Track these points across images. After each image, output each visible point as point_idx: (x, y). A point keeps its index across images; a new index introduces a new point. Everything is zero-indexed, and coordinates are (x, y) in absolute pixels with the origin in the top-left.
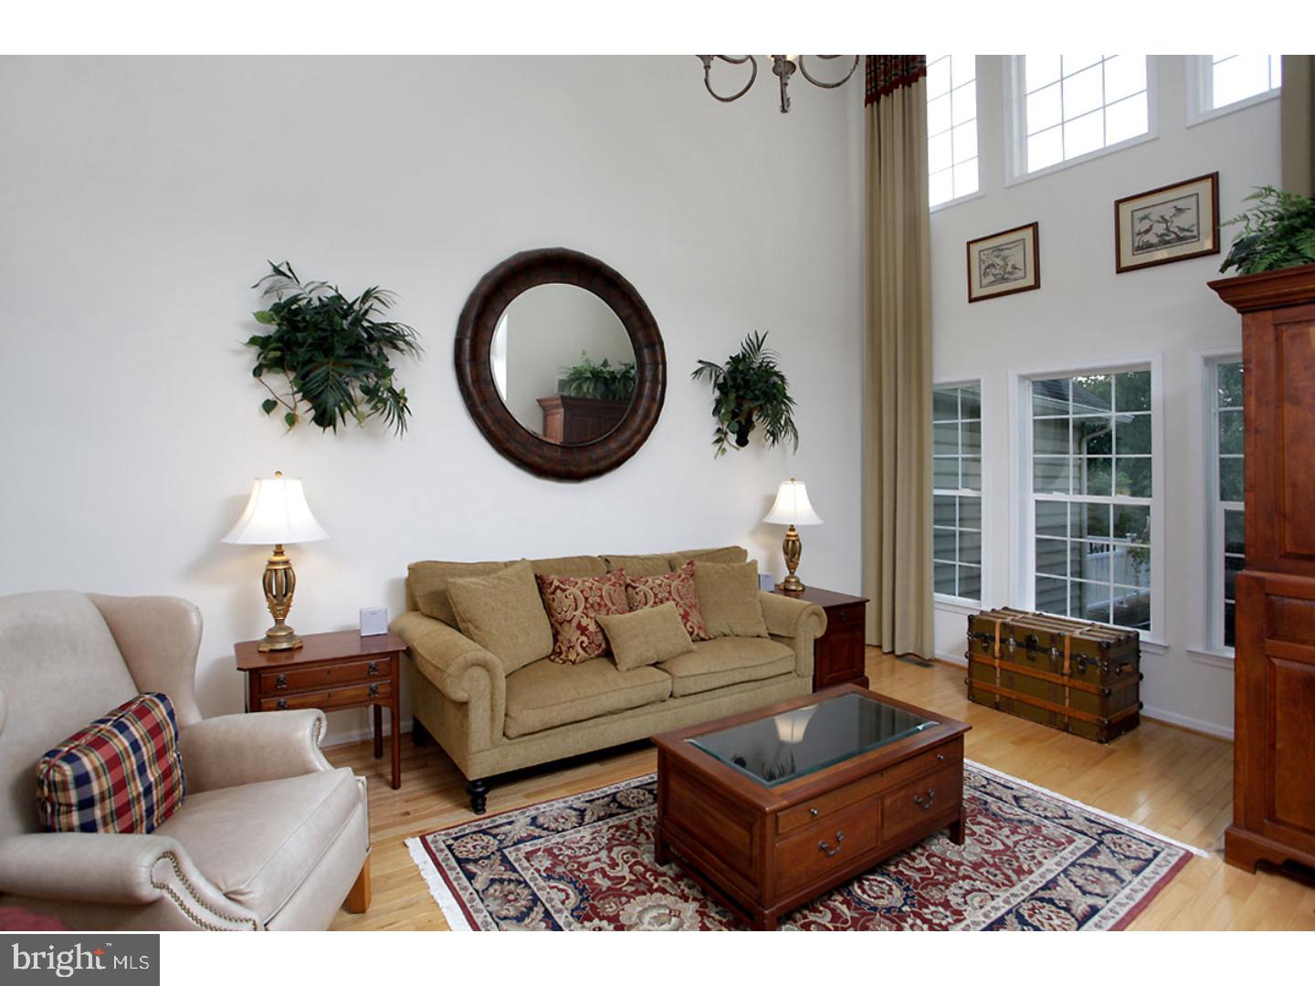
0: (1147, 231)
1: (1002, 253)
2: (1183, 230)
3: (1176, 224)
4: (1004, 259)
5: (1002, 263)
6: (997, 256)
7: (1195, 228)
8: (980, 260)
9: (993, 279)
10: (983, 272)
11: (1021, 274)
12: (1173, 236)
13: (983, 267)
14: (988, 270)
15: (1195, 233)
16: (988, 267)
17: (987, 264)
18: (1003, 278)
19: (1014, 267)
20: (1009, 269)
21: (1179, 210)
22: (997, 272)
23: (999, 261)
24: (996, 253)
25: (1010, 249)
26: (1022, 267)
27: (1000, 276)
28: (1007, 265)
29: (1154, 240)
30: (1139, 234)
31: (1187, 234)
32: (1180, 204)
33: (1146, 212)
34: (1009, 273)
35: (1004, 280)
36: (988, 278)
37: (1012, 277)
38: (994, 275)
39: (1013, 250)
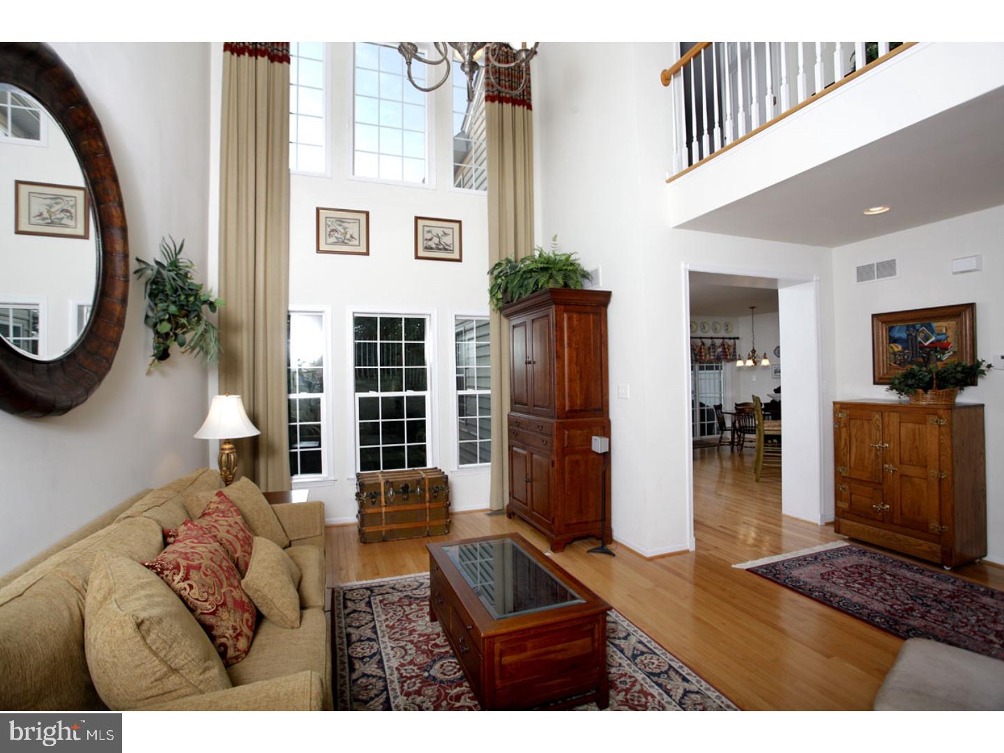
0: (430, 240)
1: (343, 224)
2: (446, 245)
3: (443, 240)
4: (345, 229)
5: (343, 231)
6: (340, 225)
7: (451, 246)
8: (326, 224)
9: (335, 240)
10: (328, 233)
11: (356, 242)
12: (442, 247)
13: (329, 230)
14: (332, 233)
15: (452, 249)
16: (332, 231)
17: (331, 228)
18: (343, 242)
19: (352, 237)
20: (348, 236)
21: (445, 234)
22: (339, 236)
23: (340, 228)
24: (339, 223)
25: (349, 223)
26: (357, 238)
27: (341, 240)
28: (346, 233)
29: (434, 246)
30: (426, 240)
31: (449, 248)
32: (446, 231)
33: (430, 229)
34: (348, 239)
35: (344, 243)
36: (331, 238)
37: (350, 243)
38: (336, 238)
39: (351, 224)
